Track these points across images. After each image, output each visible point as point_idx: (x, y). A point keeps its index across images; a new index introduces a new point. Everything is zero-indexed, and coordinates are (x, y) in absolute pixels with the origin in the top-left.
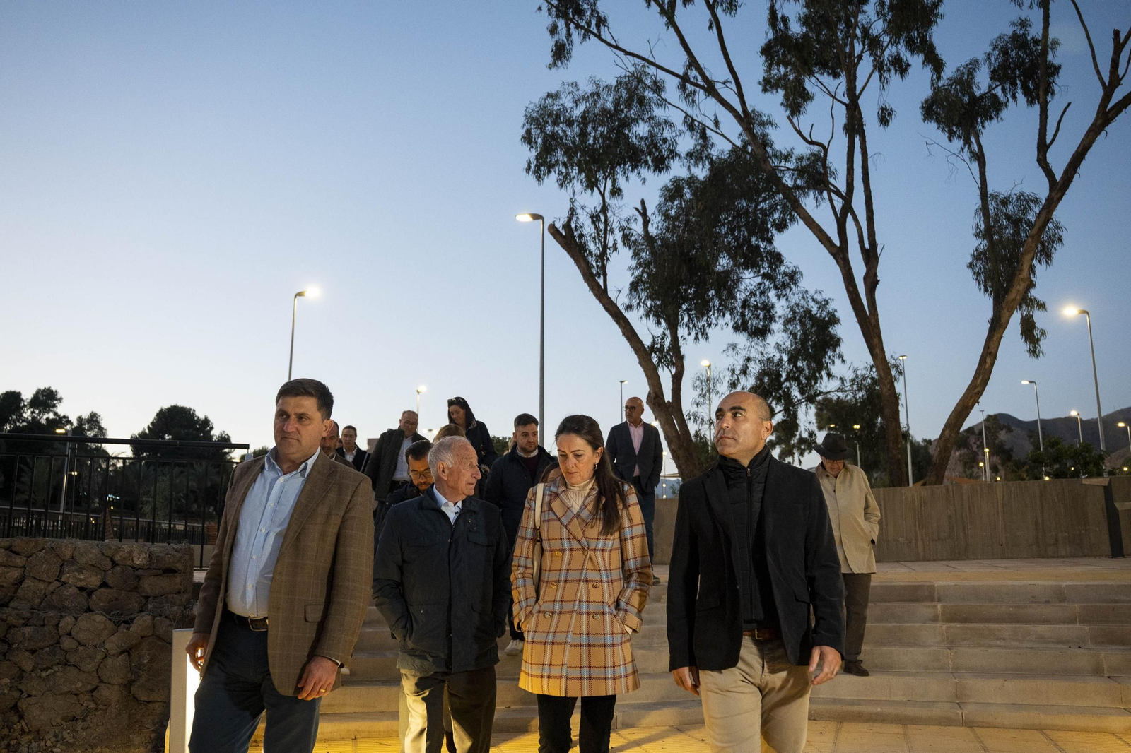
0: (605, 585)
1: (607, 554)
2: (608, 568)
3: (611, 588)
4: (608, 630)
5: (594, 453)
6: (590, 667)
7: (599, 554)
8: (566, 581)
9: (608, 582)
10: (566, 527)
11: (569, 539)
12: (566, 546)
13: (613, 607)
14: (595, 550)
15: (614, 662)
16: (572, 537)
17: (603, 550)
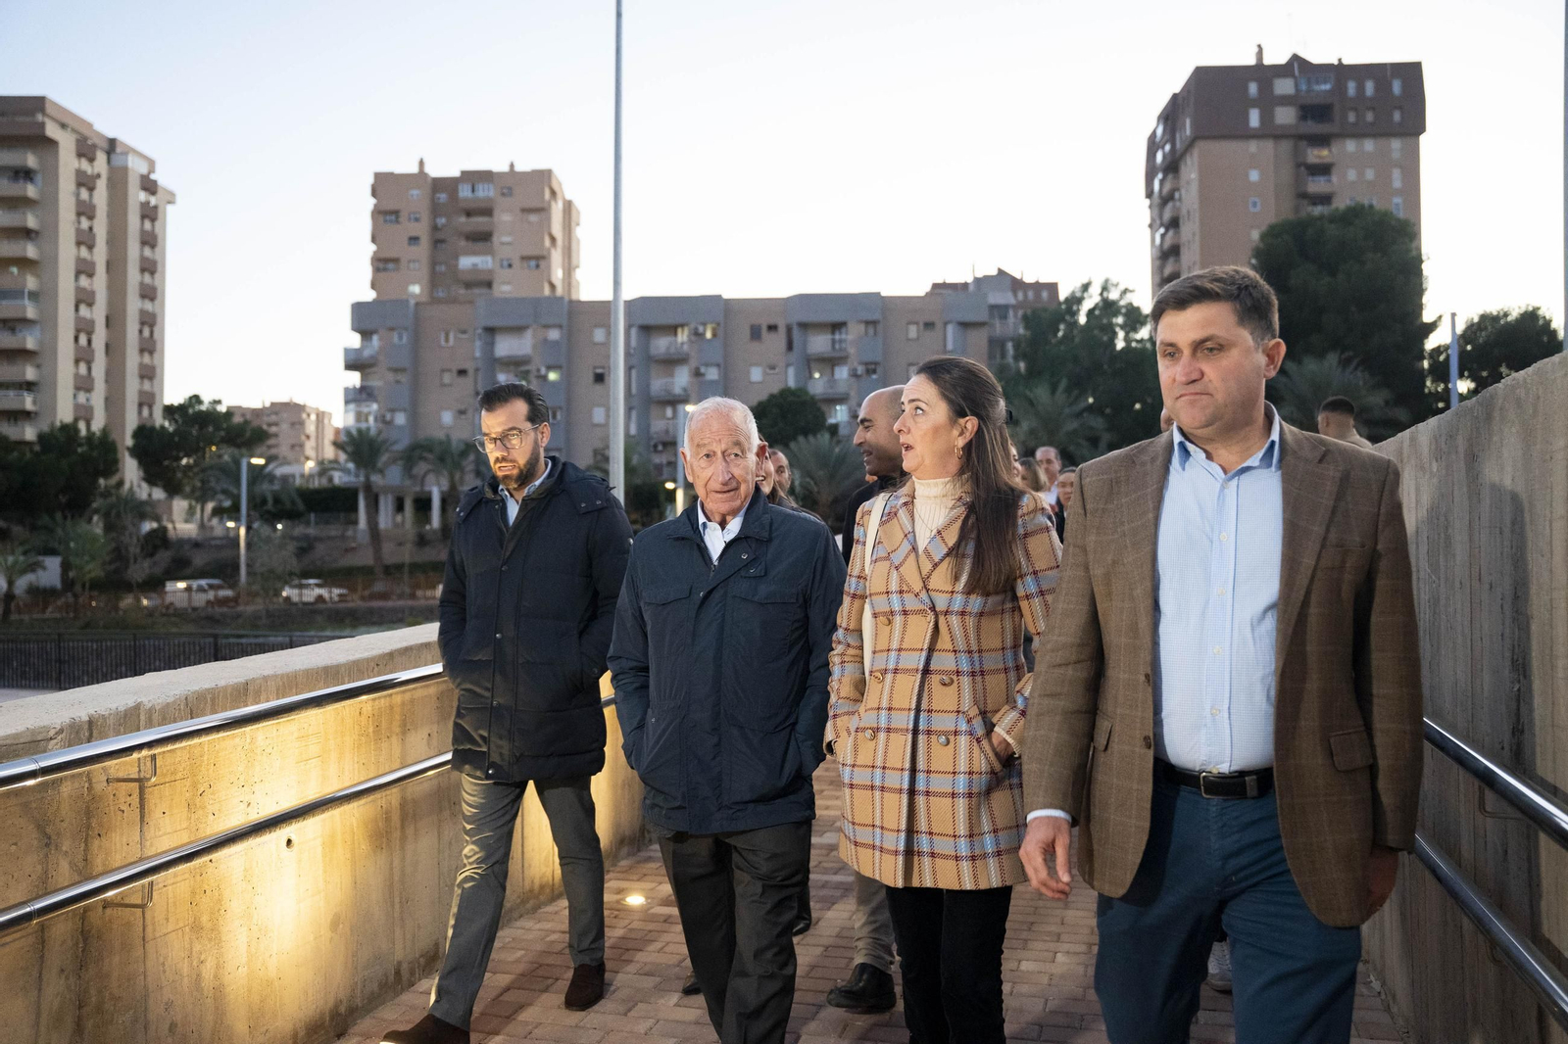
0: (966, 681)
1: (970, 622)
2: (974, 648)
3: (979, 686)
4: (963, 766)
5: (953, 422)
6: (931, 833)
7: (955, 620)
8: (896, 671)
9: (973, 674)
10: (897, 568)
11: (901, 592)
12: (897, 607)
13: (978, 723)
14: (946, 613)
15: (971, 828)
16: (905, 588)
17: (963, 613)
